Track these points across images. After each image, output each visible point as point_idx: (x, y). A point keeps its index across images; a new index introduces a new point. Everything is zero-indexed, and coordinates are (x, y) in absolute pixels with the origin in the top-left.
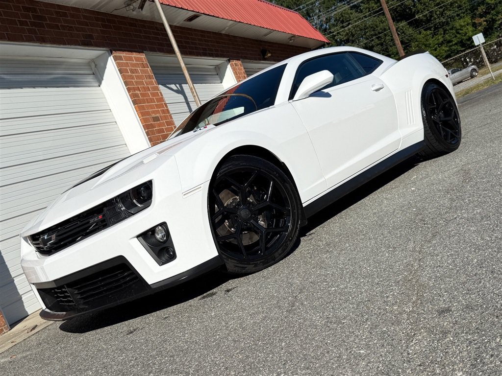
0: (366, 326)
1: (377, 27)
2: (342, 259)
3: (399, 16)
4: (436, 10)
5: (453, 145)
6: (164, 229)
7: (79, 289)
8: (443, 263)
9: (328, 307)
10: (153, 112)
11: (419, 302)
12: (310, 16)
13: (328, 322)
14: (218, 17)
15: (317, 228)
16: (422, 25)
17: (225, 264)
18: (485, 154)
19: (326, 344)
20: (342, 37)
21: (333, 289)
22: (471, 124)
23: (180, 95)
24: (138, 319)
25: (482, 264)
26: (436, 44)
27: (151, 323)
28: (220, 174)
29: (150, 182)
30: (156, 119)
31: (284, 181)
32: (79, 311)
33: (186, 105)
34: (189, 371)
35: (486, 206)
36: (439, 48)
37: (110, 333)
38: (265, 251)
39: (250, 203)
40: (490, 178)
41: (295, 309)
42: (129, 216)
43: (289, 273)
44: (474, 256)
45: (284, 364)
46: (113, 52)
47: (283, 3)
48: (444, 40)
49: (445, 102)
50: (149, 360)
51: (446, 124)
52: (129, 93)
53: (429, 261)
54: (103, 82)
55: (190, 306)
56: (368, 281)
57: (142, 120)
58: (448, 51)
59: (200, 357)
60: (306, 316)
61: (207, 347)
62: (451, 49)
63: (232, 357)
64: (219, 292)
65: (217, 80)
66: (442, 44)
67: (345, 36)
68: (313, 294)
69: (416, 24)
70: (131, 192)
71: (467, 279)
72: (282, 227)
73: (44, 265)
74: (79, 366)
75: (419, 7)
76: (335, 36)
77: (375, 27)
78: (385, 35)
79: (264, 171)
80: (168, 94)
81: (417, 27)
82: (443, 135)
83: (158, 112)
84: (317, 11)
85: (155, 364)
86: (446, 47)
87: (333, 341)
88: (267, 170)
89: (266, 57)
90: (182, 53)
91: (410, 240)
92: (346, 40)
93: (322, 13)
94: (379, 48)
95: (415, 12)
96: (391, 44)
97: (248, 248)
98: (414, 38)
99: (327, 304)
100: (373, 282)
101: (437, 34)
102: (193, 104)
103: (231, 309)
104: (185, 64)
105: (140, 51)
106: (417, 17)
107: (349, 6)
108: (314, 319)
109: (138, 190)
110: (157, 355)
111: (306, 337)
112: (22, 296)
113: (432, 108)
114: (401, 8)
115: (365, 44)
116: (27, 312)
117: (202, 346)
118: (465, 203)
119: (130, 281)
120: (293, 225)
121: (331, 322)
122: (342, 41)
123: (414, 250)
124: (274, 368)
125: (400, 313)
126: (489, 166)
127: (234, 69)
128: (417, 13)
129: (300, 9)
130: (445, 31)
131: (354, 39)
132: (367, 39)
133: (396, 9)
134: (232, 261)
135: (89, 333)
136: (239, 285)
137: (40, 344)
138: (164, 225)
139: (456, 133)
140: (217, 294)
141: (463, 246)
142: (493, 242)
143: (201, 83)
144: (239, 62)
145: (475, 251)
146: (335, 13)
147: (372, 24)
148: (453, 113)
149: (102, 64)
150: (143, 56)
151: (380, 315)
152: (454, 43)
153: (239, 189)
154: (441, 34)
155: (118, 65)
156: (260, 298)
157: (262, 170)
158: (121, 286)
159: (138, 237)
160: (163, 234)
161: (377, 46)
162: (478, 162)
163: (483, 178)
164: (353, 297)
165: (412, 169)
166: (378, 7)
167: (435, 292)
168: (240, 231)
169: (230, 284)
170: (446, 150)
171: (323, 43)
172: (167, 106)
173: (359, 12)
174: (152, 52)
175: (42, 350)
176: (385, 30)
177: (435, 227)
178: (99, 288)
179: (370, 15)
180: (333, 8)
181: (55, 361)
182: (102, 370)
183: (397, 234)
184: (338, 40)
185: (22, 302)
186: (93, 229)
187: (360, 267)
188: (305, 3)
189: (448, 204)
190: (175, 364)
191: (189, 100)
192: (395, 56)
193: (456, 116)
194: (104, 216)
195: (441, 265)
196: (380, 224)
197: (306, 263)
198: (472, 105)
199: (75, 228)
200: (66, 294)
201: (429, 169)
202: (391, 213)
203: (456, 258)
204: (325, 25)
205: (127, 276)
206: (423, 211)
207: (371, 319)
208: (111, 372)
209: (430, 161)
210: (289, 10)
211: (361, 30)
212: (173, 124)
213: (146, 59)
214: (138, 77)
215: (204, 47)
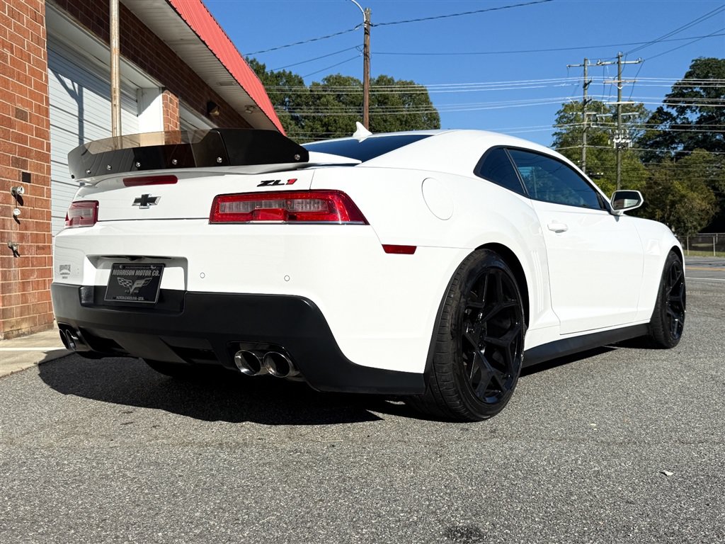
10: (22, 101)
23: (74, 102)
30: (21, 115)
33: (77, 122)
65: (133, 109)
83: (29, 105)
89: (211, 113)
127: (166, 106)
144: (176, 100)
172: (47, 104)
174: (57, 6)
191: (85, 117)
212: (48, 138)
213: (44, 8)
214: (18, 28)
215: (138, 49)
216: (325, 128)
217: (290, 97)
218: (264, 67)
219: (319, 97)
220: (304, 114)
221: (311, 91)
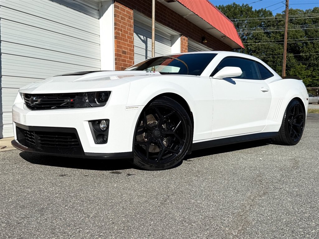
0: (206, 233)
1: (275, 50)
2: (204, 184)
3: (290, 49)
4: (314, 55)
5: (294, 142)
6: (107, 124)
7: (41, 137)
8: (264, 213)
9: (186, 211)
10: (124, 48)
11: (243, 231)
12: (238, 28)
13: (183, 220)
14: (185, 7)
15: (195, 158)
16: (302, 60)
17: (133, 158)
18: (311, 156)
19: (178, 234)
20: (252, 48)
21: (193, 201)
22: (308, 132)
23: (144, 44)
24: (69, 169)
25: (288, 224)
26: (306, 75)
27: (76, 175)
28: (152, 104)
29: (110, 92)
30: (124, 52)
31: (188, 123)
32: (37, 150)
33: (145, 51)
34: (90, 215)
35: (301, 189)
36: (306, 78)
37: (49, 171)
38: (160, 160)
39: (163, 128)
40: (309, 172)
41: (166, 204)
42: (89, 107)
43: (169, 179)
44: (285, 217)
45: (149, 235)
46: (116, 2)
47: (226, 13)
48: (311, 75)
49: (300, 115)
50: (68, 198)
51: (295, 127)
52: (115, 30)
53: (256, 209)
54: (102, 18)
55: (103, 174)
56: (215, 206)
57: (116, 50)
58: (311, 82)
59: (99, 209)
60: (171, 211)
61: (105, 204)
62: (313, 82)
63: (119, 218)
64: (123, 173)
65: (169, 44)
66: (309, 76)
67: (254, 48)
68: (180, 199)
69: (299, 58)
70: (96, 93)
71: (276, 230)
72: (176, 150)
73: (26, 115)
74: (24, 183)
75: (305, 49)
76: (248, 45)
77: (274, 50)
78: (278, 57)
79: (179, 113)
80: (137, 40)
81: (299, 60)
82: (290, 133)
83: (127, 49)
84: (244, 26)
85: (71, 202)
86: (311, 79)
87: (183, 234)
88: (181, 113)
89: (203, 42)
90: (156, 19)
91: (249, 190)
92: (254, 50)
93: (246, 29)
94: (271, 63)
95: (301, 51)
96: (279, 64)
97: (151, 154)
98: (294, 66)
99: (186, 209)
100: (218, 206)
101: (309, 69)
102: (150, 53)
103: (127, 187)
104: (155, 27)
105: (131, 7)
106: (301, 54)
107: (264, 31)
108: (176, 215)
109: (100, 93)
110: (74, 197)
111: (167, 224)
112: (4, 125)
113: (291, 115)
114: (294, 45)
115: (264, 58)
116: (3, 136)
117: (103, 203)
118: (290, 181)
119: (73, 145)
120: (183, 152)
121: (185, 222)
122: (252, 50)
123: (249, 198)
124: (142, 235)
125: (229, 234)
126: (311, 164)
127: (182, 41)
128: (302, 52)
129: (234, 21)
130: (314, 69)
131: (259, 52)
132: (266, 55)
133: (291, 44)
134: (138, 158)
135: (37, 165)
136: (136, 174)
137: (5, 159)
138: (107, 121)
139: (299, 135)
140: (122, 174)
141: (280, 208)
142: (299, 213)
143: (159, 42)
144: (186, 39)
145: (286, 214)
146: (254, 32)
147: (273, 47)
148: (302, 123)
149: (106, 7)
150: (132, 12)
151: (216, 230)
152: (316, 79)
153: (160, 117)
154: (311, 70)
155: (115, 11)
156: (147, 188)
157: (178, 112)
158: (67, 145)
159: (89, 121)
160: (104, 126)
161: (270, 62)
162: (305, 159)
163: (305, 170)
164: (204, 212)
165: (264, 146)
166: (281, 39)
167: (254, 230)
168: (150, 142)
169: (132, 171)
170: (288, 143)
171: (240, 47)
172: (133, 48)
173: (268, 37)
174: (138, 12)
175: (5, 164)
176: (279, 54)
177: (266, 188)
178: (54, 141)
179: (274, 42)
180: (254, 28)
181: (11, 174)
182: (37, 192)
183: (243, 183)
184: (249, 48)
185: (2, 129)
186: (64, 105)
187: (214, 194)
188: (239, 18)
189: (279, 177)
190: (83, 207)
191: (148, 49)
192: (278, 72)
193: (303, 125)
194: (74, 100)
195: (263, 214)
196: (234, 172)
197: (181, 178)
198: (312, 121)
199: (54, 101)
200: (33, 137)
201: (274, 150)
202: (243, 168)
203: (273, 214)
204: (245, 37)
205: (73, 142)
206: (262, 175)
207: (210, 230)
208: (43, 195)
209: (277, 145)
210: (228, 18)
211: (265, 48)
212: (133, 60)
213: (133, 14)
214: (124, 23)
215: (170, 21)
216: (282, 37)
217: (264, 22)
218: (251, 8)
219: (280, 21)
220: (271, 31)
221: (276, 19)
